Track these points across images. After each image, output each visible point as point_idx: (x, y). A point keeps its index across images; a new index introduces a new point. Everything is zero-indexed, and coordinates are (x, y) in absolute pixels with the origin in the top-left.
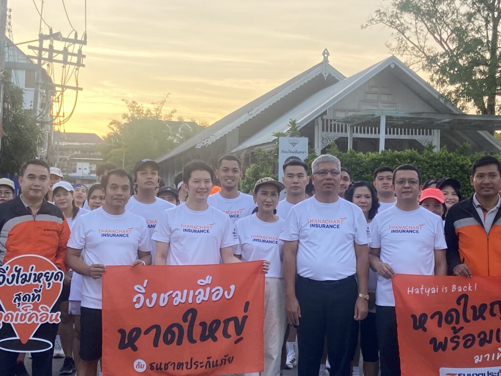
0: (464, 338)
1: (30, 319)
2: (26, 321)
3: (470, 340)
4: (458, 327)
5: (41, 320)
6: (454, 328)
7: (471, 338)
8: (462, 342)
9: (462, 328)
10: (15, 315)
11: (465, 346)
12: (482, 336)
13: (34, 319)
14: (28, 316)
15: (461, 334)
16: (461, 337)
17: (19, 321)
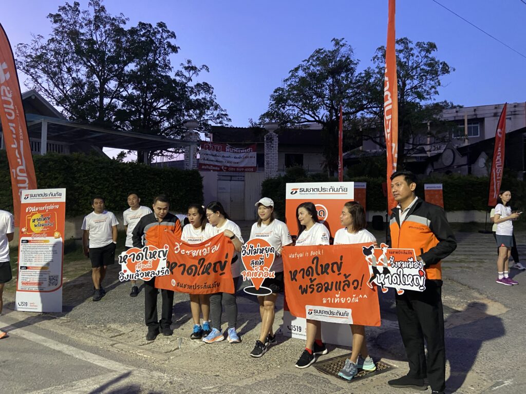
0: (317, 285)
1: (259, 276)
2: (257, 276)
3: (320, 287)
4: (313, 278)
5: (265, 276)
6: (311, 279)
7: (320, 285)
8: (316, 288)
9: (315, 279)
10: (252, 272)
11: (318, 291)
12: (326, 285)
13: (261, 275)
14: (258, 273)
15: (315, 283)
16: (315, 285)
17: (254, 277)
